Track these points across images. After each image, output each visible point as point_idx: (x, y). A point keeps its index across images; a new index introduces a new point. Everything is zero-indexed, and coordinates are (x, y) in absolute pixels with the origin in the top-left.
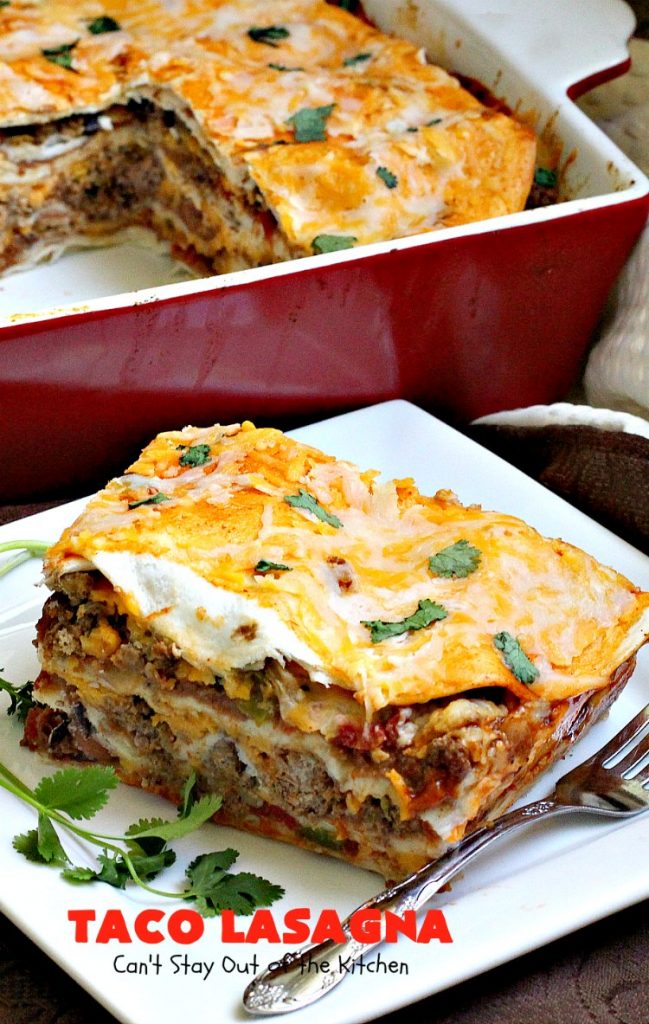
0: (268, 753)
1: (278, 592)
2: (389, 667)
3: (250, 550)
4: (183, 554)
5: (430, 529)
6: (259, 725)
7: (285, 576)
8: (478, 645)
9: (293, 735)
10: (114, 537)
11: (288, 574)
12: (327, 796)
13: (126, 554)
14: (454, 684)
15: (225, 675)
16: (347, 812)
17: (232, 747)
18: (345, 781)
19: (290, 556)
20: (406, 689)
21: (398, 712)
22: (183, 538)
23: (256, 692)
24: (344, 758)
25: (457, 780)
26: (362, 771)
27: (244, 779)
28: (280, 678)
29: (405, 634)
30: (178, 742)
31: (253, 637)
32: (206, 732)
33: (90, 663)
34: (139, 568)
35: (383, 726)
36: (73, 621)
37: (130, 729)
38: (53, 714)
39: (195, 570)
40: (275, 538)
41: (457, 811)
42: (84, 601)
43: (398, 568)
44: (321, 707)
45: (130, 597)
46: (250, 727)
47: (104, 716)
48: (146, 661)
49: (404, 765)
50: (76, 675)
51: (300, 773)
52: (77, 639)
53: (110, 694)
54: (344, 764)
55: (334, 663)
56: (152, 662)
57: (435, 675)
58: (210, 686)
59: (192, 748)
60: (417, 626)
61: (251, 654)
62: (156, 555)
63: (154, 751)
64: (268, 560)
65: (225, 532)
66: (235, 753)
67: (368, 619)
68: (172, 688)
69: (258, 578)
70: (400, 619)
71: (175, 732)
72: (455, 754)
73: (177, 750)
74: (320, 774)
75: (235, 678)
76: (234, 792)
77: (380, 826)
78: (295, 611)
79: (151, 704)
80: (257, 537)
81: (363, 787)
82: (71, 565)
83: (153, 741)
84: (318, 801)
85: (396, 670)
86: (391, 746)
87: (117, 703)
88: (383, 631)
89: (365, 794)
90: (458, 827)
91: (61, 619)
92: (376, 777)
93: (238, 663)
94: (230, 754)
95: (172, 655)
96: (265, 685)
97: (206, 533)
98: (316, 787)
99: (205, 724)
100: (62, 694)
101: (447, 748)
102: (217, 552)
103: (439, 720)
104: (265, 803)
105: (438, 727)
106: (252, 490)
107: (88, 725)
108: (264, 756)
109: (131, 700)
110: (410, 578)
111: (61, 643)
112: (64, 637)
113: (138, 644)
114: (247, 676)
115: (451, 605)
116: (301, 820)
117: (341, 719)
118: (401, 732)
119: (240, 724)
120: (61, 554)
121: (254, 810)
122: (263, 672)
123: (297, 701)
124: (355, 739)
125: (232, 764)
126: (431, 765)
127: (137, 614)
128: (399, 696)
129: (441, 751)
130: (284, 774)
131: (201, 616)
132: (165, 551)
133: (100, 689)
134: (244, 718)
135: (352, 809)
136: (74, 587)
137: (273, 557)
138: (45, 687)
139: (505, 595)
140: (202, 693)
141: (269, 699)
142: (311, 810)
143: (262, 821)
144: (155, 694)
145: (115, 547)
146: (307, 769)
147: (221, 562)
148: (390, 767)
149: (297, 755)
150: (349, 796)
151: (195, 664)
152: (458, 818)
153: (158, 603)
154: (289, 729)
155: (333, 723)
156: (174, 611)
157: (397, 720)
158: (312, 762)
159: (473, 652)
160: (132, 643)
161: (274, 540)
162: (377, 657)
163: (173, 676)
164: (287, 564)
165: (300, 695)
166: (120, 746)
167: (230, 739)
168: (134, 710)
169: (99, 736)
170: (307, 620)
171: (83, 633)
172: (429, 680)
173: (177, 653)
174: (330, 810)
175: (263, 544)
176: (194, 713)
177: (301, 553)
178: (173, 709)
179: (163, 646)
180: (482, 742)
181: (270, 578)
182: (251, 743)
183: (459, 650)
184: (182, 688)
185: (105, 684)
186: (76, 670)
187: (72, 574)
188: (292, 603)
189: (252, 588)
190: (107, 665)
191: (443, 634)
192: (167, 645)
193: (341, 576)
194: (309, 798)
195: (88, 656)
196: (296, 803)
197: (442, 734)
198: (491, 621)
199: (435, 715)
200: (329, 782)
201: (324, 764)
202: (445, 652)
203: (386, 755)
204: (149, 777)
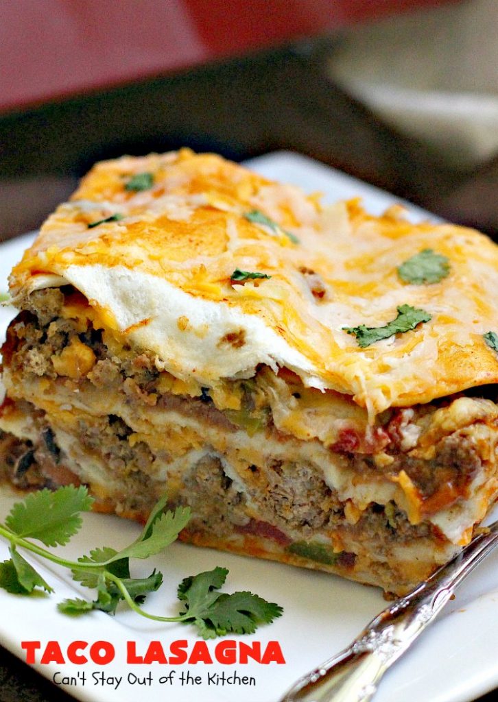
0: (259, 465)
1: (260, 299)
2: (385, 369)
3: (222, 262)
4: (155, 266)
5: (387, 244)
6: (251, 435)
7: (264, 285)
8: (471, 343)
9: (289, 443)
10: (84, 252)
11: (266, 282)
12: (325, 506)
13: (98, 267)
14: (457, 382)
15: (213, 385)
16: (345, 523)
17: (217, 461)
18: (344, 489)
19: (263, 265)
20: (408, 388)
21: (400, 413)
22: (155, 251)
23: (247, 401)
24: (345, 464)
25: (469, 480)
26: (365, 476)
27: (230, 495)
28: (273, 385)
29: (394, 337)
30: (158, 461)
31: (241, 343)
32: (189, 449)
33: (63, 384)
34: (113, 281)
35: (385, 428)
36: (43, 340)
37: (104, 451)
38: (16, 442)
39: (171, 281)
40: (245, 249)
41: (467, 512)
42: (55, 319)
43: (364, 279)
44: (316, 414)
45: (105, 310)
46: (240, 439)
47: (75, 440)
48: (125, 378)
49: (410, 467)
50: (47, 397)
51: (295, 484)
52: (49, 360)
53: (85, 416)
54: (344, 470)
55: (327, 368)
56: (132, 377)
57: (435, 374)
58: (196, 398)
59: (172, 467)
60: (403, 329)
61: (241, 362)
62: (130, 267)
63: (131, 474)
64: (242, 270)
65: (193, 245)
66: (221, 468)
67: (351, 325)
68: (155, 403)
69: (236, 287)
70: (384, 324)
71: (154, 450)
72: (467, 452)
73: (156, 471)
74: (318, 484)
75: (223, 388)
76: (216, 511)
77: (382, 534)
78: (280, 318)
79: (129, 422)
80: (225, 249)
81: (367, 493)
82: (40, 282)
83: (130, 463)
84: (315, 512)
85: (393, 371)
86: (395, 449)
87: (92, 425)
88: (370, 336)
89: (369, 501)
90: (467, 530)
91: (30, 340)
92: (380, 482)
93: (228, 372)
94: (216, 471)
95: (154, 368)
96: (257, 393)
97: (175, 245)
98: (312, 498)
99: (189, 440)
100: (29, 420)
101: (459, 446)
102: (188, 264)
103: (446, 419)
104: (252, 519)
105: (446, 426)
106: (210, 208)
107: (57, 451)
108: (254, 469)
109: (107, 420)
110: (381, 287)
111: (33, 363)
112: (35, 357)
113: (116, 360)
114: (236, 386)
115: (431, 308)
116: (294, 535)
117: (341, 424)
118: (405, 433)
119: (230, 437)
120: (27, 272)
121: (239, 529)
122: (253, 379)
123: (291, 409)
124: (357, 444)
125: (217, 481)
126: (441, 465)
127: (114, 328)
128: (400, 396)
129: (454, 449)
130: (276, 486)
131: (182, 326)
132: (138, 262)
133: (74, 411)
134: (234, 429)
135: (351, 518)
136: (46, 304)
137: (246, 267)
138: (9, 414)
139: (483, 299)
140: (187, 407)
141: (262, 408)
142: (306, 523)
143: (246, 540)
144: (135, 411)
145: (86, 260)
146: (303, 479)
147: (194, 273)
148: (397, 471)
149: (292, 464)
150: (348, 505)
151: (179, 376)
152: (466, 521)
153: (136, 315)
154: (284, 437)
155: (332, 428)
156: (153, 323)
157: (400, 421)
158: (310, 471)
159: (468, 350)
160: (110, 358)
161: (244, 252)
162: (369, 360)
163: (155, 391)
164: (263, 272)
165: (293, 402)
166: (91, 470)
167: (216, 454)
168: (109, 431)
169: (69, 461)
170: (292, 327)
171: (54, 353)
172: (431, 380)
173: (160, 365)
174: (327, 521)
175: (235, 255)
176: (177, 429)
177: (273, 262)
178: (153, 426)
179: (145, 358)
180: (489, 439)
181: (249, 286)
182: (241, 456)
183: (453, 350)
184: (163, 403)
185: (78, 405)
186: (47, 392)
187: (43, 291)
188: (276, 309)
189: (230, 297)
190: (84, 383)
191: (435, 335)
192: (149, 357)
193: (315, 286)
194: (305, 509)
195: (59, 377)
196: (290, 516)
197: (451, 433)
198: (475, 322)
199: (440, 414)
200: (327, 491)
201: (322, 472)
202: (440, 352)
203: (391, 459)
204: (123, 501)
